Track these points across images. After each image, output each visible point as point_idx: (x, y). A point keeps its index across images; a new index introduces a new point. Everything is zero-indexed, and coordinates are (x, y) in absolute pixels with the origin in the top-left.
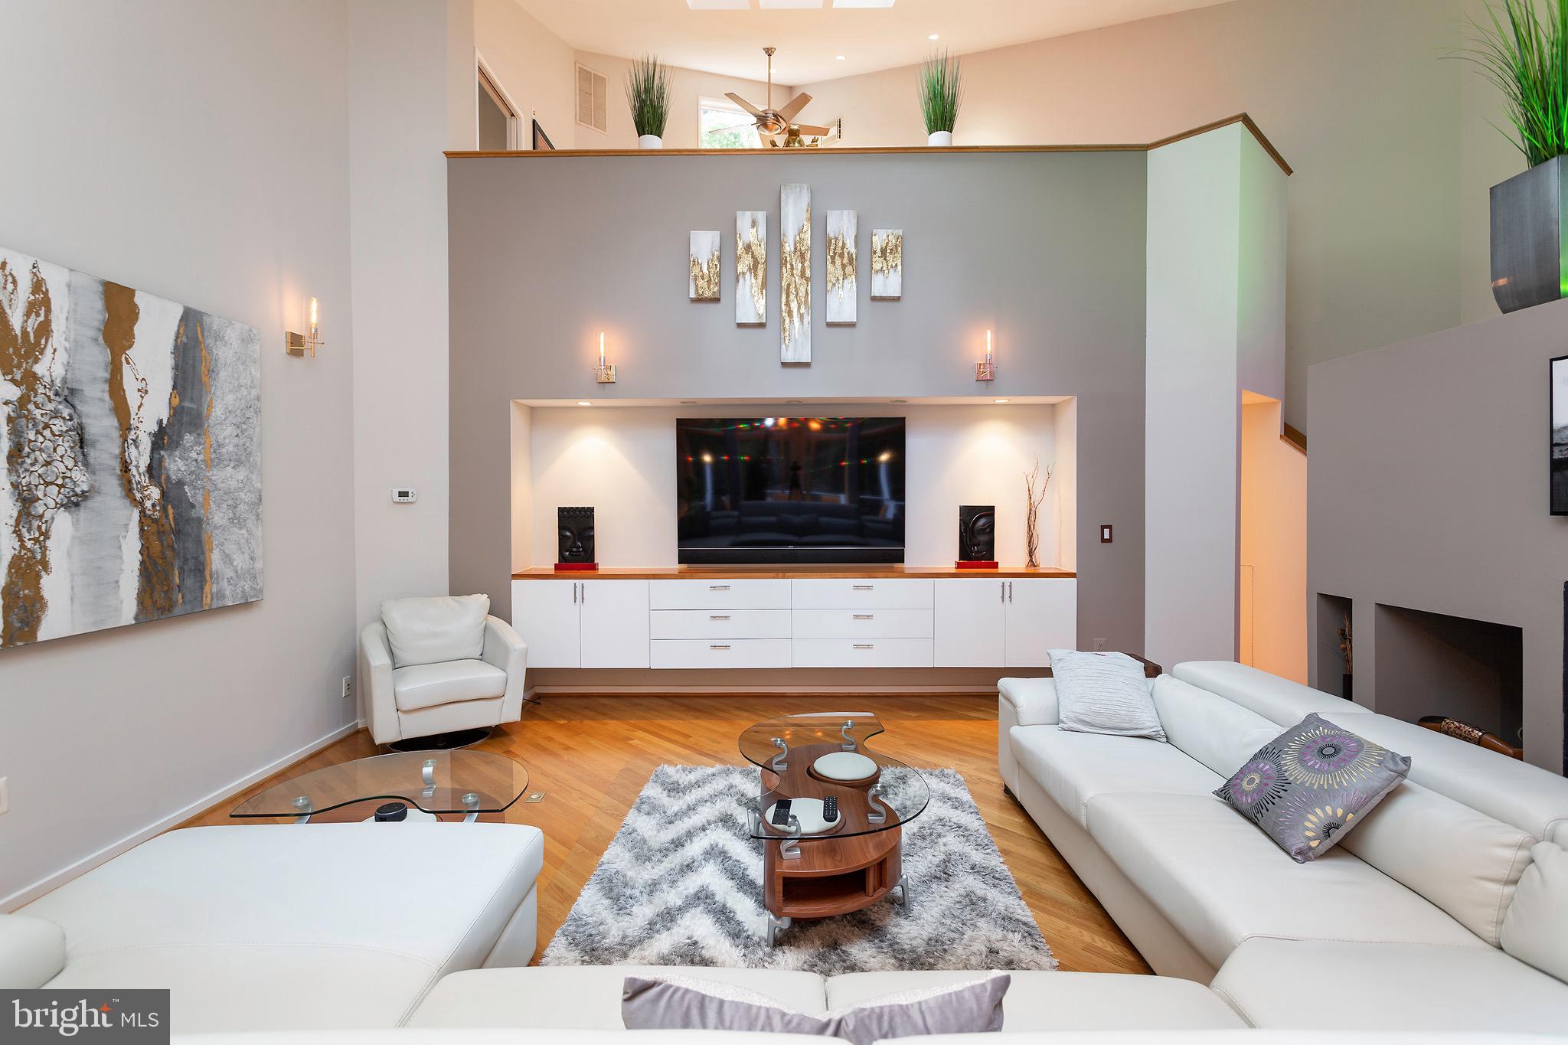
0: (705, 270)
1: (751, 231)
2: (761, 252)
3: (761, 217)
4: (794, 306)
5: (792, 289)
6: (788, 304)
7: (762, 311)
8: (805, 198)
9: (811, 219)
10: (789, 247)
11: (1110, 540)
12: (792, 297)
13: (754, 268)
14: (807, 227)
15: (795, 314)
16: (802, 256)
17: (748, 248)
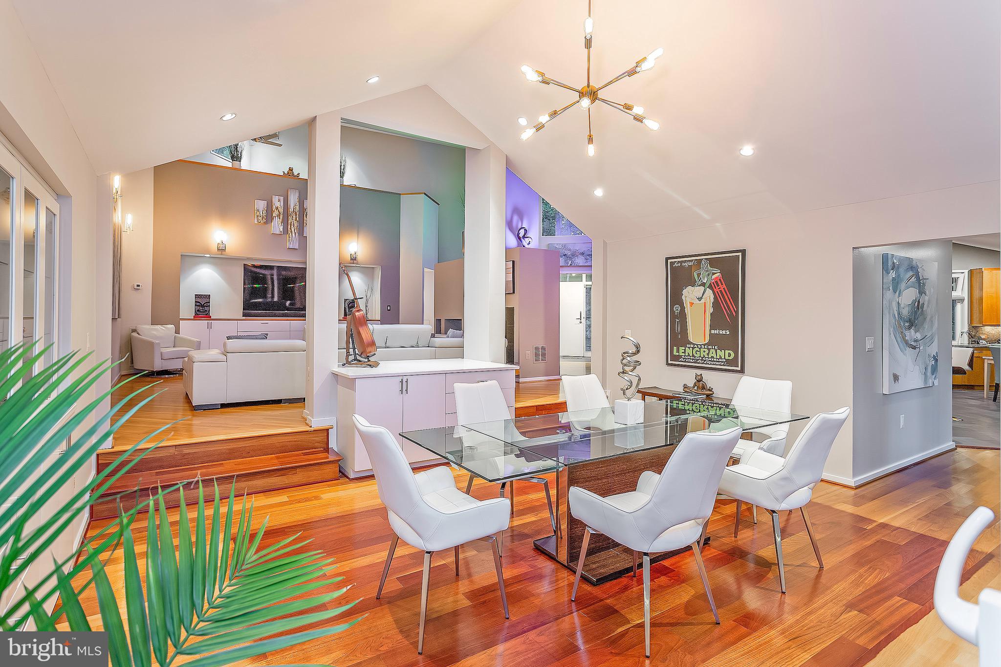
0: (261, 214)
1: (278, 202)
2: (281, 210)
3: (282, 198)
4: (293, 229)
5: (292, 224)
6: (291, 229)
7: (281, 230)
8: (297, 195)
9: (299, 202)
10: (291, 210)
11: (390, 310)
12: (292, 226)
13: (279, 216)
14: (298, 204)
15: (293, 232)
16: (296, 213)
17: (277, 208)
